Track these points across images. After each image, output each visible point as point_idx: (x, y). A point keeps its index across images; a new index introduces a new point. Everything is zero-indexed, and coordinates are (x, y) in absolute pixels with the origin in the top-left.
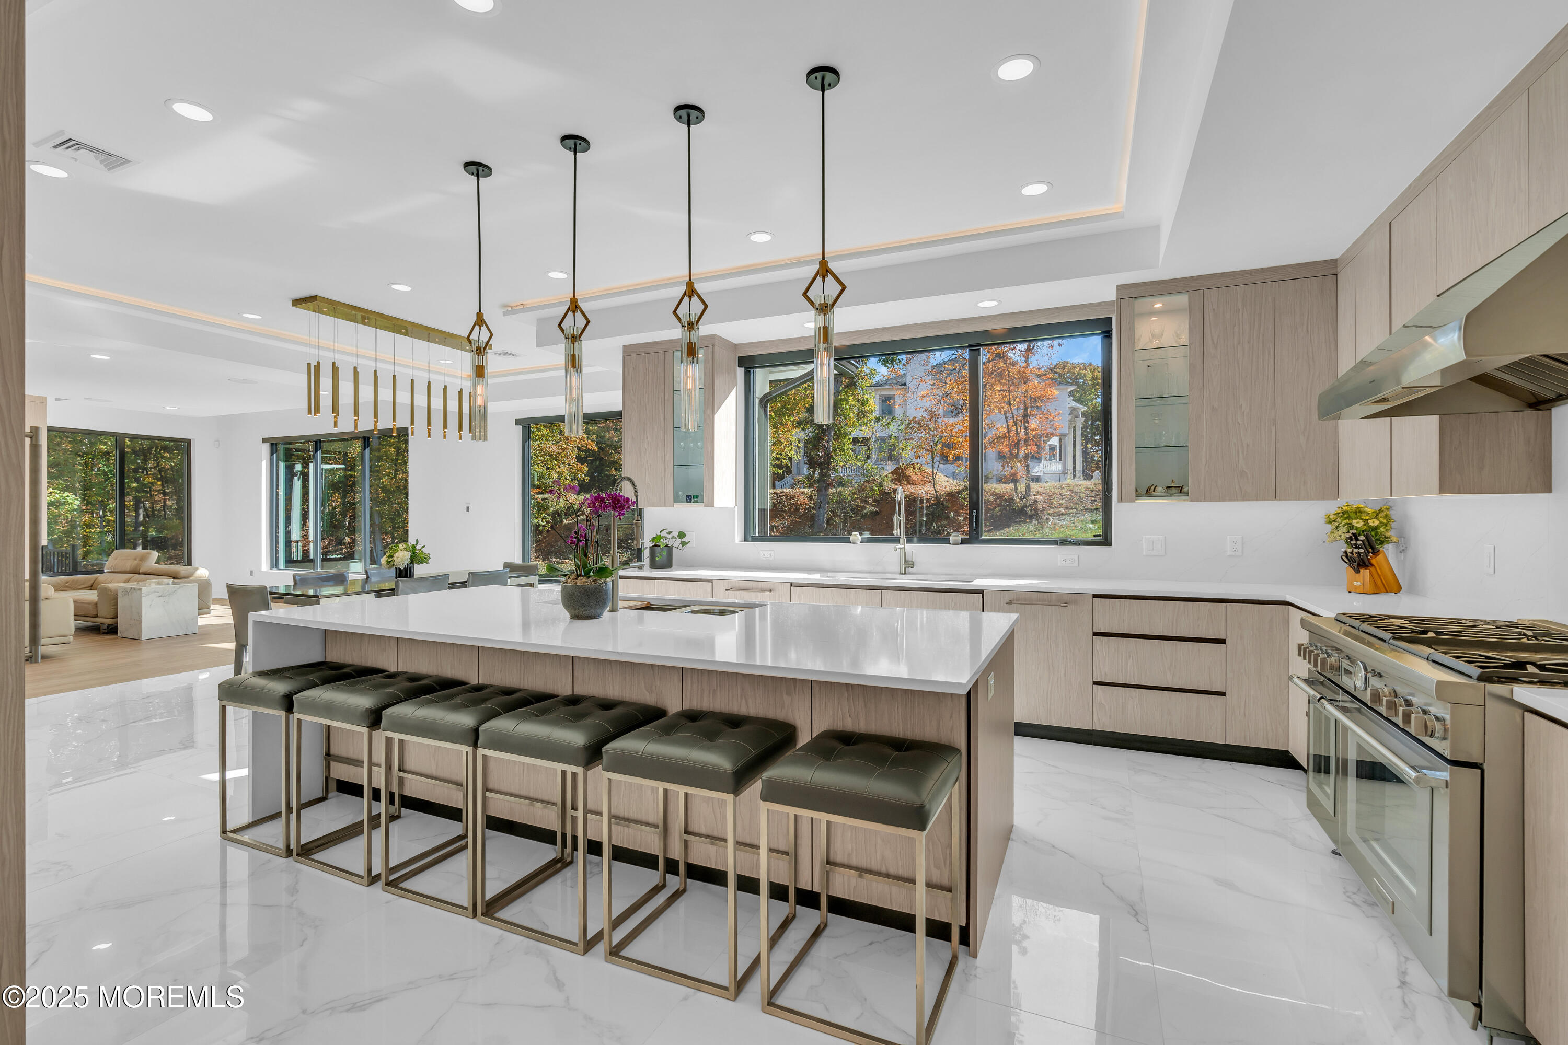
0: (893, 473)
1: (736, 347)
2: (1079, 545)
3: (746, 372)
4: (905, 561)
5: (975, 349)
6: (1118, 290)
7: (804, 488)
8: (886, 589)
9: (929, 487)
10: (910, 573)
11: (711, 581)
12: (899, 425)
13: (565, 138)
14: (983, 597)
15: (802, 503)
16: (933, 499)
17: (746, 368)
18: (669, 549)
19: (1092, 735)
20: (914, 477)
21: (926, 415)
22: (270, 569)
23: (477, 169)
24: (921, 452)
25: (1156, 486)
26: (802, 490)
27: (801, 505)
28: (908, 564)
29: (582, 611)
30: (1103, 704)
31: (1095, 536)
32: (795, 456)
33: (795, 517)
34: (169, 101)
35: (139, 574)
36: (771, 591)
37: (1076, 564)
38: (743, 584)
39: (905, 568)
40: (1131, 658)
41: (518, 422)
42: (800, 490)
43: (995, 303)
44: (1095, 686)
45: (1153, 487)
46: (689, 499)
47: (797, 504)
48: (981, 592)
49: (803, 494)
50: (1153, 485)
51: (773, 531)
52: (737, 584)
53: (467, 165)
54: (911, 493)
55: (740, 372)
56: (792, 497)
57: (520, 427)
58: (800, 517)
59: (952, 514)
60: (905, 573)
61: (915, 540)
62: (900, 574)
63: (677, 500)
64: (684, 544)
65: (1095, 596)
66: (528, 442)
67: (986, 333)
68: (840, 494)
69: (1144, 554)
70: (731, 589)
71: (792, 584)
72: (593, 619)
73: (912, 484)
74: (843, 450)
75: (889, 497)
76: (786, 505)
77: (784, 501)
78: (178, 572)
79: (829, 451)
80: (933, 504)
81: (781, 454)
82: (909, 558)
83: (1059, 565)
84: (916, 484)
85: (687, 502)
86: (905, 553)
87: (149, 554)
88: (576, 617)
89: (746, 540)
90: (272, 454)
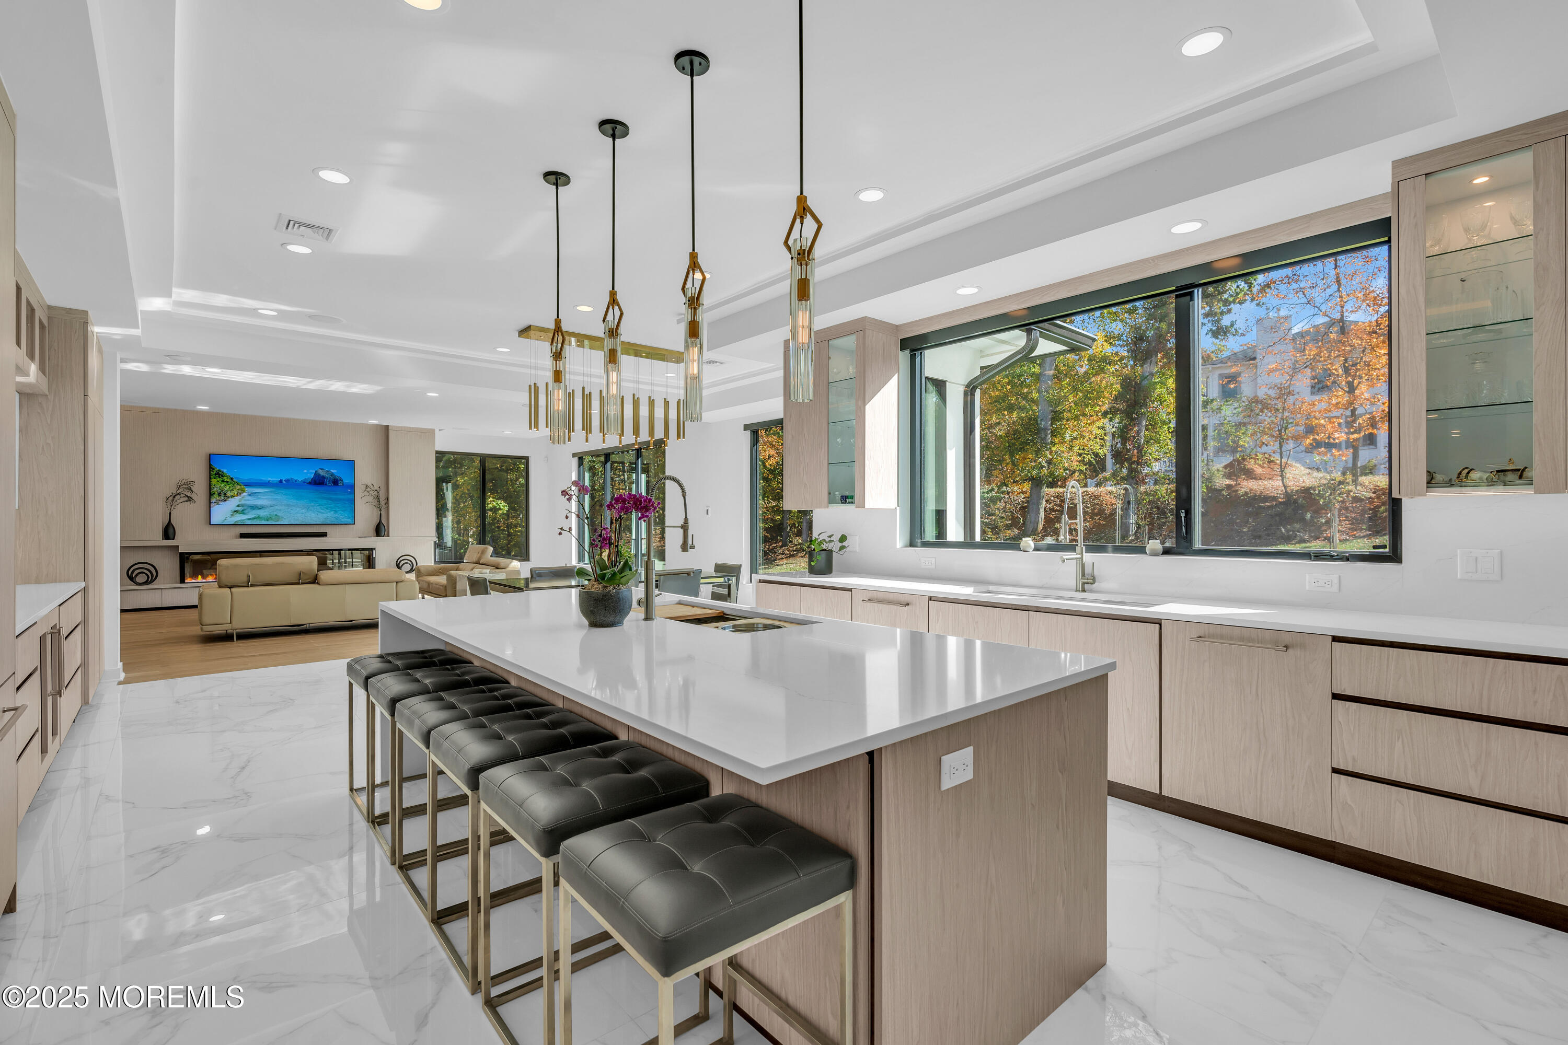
0: (1226, 467)
1: (897, 328)
2: (1348, 560)
3: (911, 356)
4: (1083, 575)
5: (1185, 292)
6: (1393, 168)
7: (1112, 485)
8: (1036, 610)
9: (1278, 483)
10: (1091, 591)
11: (850, 590)
12: (1235, 408)
13: (603, 123)
14: (1160, 628)
15: (1108, 503)
16: (1282, 496)
17: (912, 351)
18: (829, 553)
19: (1334, 848)
20: (1259, 470)
21: (1272, 393)
22: (578, 563)
23: (556, 178)
24: (1266, 438)
25: (1472, 470)
26: (1110, 488)
27: (1107, 505)
28: (1087, 581)
29: (602, 619)
30: (1350, 805)
31: (1374, 547)
32: (1100, 451)
33: (1099, 519)
34: (315, 171)
35: (480, 564)
36: (908, 604)
37: (1335, 588)
38: (881, 595)
39: (1083, 584)
40: (1400, 740)
41: (746, 427)
42: (1107, 488)
43: (1197, 226)
44: (1335, 775)
45: (1466, 471)
46: (845, 499)
47: (1102, 505)
48: (1159, 622)
49: (1110, 493)
50: (1466, 468)
51: (1072, 534)
52: (875, 595)
53: (547, 175)
54: (1251, 490)
55: (904, 356)
56: (1096, 497)
57: (748, 433)
58: (1105, 519)
59: (1308, 516)
60: (1084, 591)
61: (1110, 549)
62: (1077, 591)
63: (831, 501)
64: (842, 548)
65: (1336, 639)
66: (755, 447)
67: (1206, 267)
68: (1155, 493)
69: (1459, 577)
70: (870, 600)
71: (930, 598)
72: (605, 627)
73: (1255, 479)
74: (1157, 441)
75: (1220, 495)
76: (1089, 506)
77: (1087, 501)
78: (499, 564)
79: (1140, 443)
80: (1281, 503)
81: (1083, 449)
82: (1088, 570)
83: (1307, 588)
84: (1260, 479)
85: (842, 503)
86: (1083, 566)
87: (487, 548)
88: (594, 624)
89: (912, 544)
90: (579, 467)
